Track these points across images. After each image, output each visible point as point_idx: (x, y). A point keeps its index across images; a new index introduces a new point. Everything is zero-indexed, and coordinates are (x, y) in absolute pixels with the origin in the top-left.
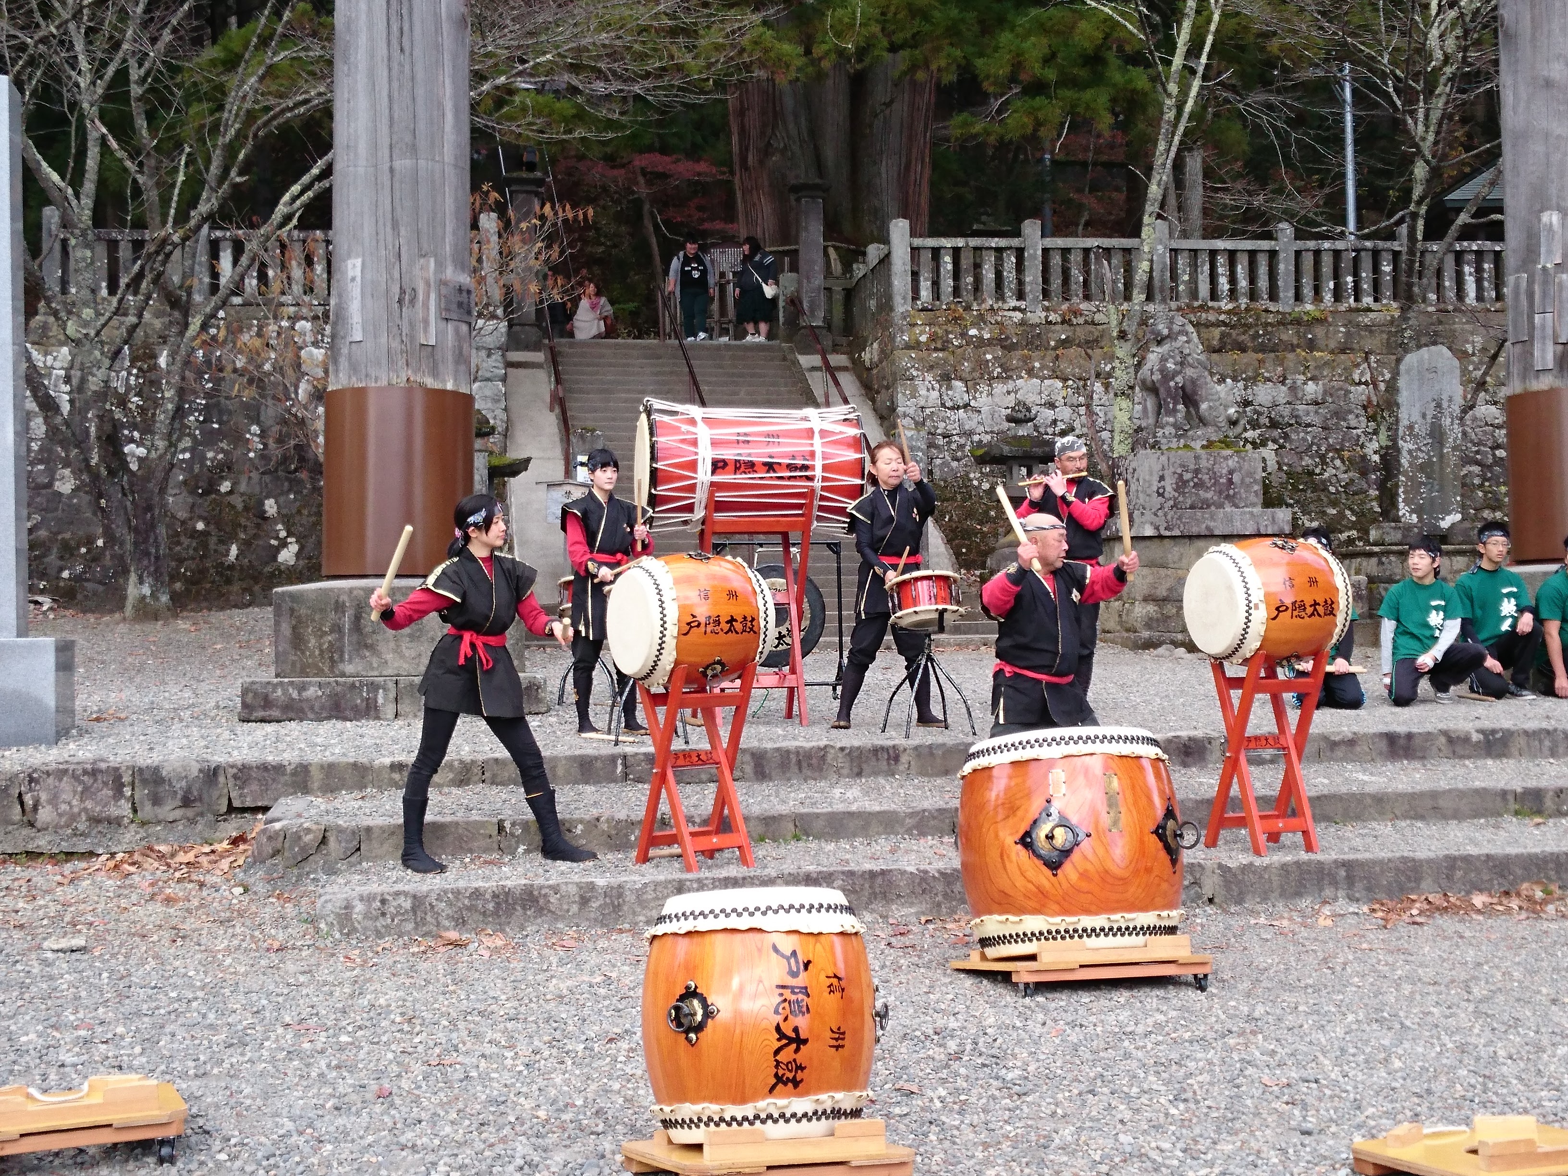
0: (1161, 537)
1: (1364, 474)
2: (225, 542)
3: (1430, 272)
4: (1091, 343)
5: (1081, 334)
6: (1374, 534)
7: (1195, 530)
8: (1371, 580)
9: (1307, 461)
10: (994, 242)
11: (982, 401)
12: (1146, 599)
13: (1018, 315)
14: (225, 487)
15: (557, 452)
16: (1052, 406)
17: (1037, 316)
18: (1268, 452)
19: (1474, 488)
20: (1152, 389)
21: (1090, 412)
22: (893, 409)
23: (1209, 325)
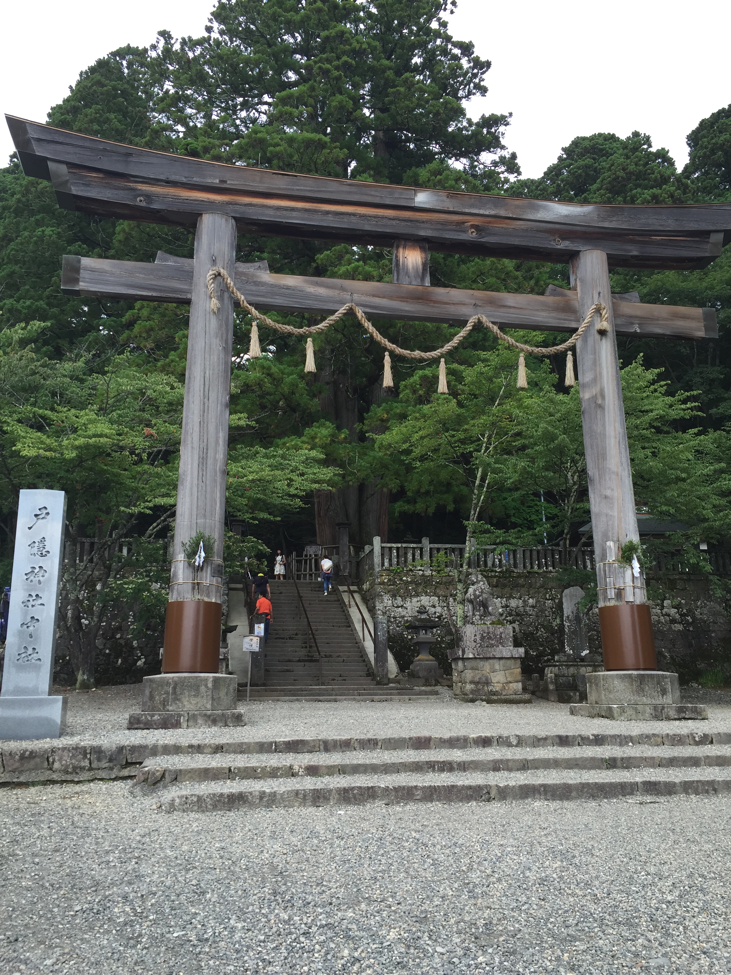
0: (475, 658)
1: (552, 634)
2: (117, 658)
3: (573, 558)
4: (448, 583)
5: (444, 579)
6: (556, 658)
7: (488, 656)
8: (556, 675)
9: (531, 629)
10: (412, 545)
11: (408, 604)
12: (471, 682)
13: (421, 572)
14: (118, 636)
15: (247, 623)
16: (434, 606)
17: (428, 573)
18: (516, 625)
19: (594, 640)
20: (471, 601)
21: (449, 610)
22: (374, 607)
23: (492, 577)
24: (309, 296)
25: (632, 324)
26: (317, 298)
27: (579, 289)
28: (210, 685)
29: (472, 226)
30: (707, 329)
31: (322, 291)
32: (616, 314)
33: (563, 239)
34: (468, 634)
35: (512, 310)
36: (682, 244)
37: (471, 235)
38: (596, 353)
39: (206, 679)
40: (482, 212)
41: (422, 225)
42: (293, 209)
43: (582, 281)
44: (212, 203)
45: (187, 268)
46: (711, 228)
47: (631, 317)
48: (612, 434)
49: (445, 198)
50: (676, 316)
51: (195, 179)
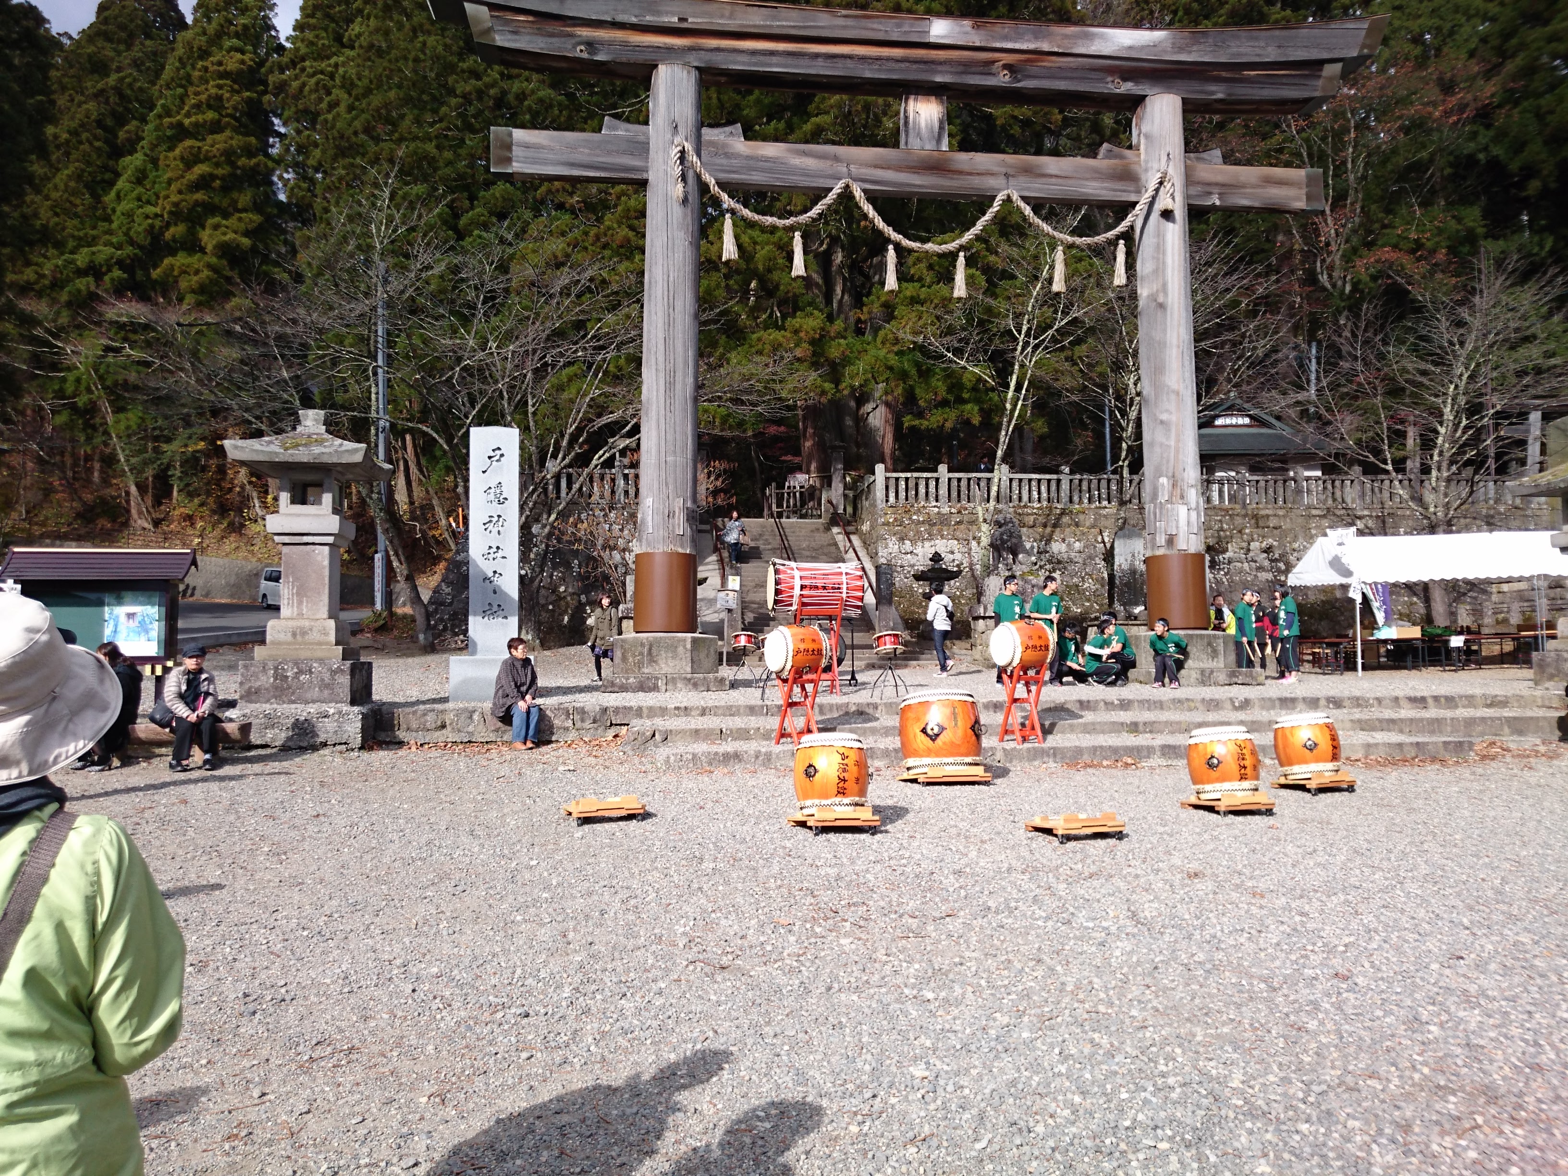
1: (1102, 586)
2: (562, 614)
4: (973, 522)
5: (966, 518)
9: (1075, 580)
10: (925, 475)
11: (919, 550)
13: (936, 510)
14: (562, 589)
15: (718, 575)
16: (952, 553)
17: (945, 510)
20: (996, 547)
21: (971, 556)
22: (877, 552)
24: (793, 170)
25: (1210, 193)
26: (805, 173)
27: (1142, 147)
28: (689, 646)
29: (1006, 67)
30: (1309, 198)
31: (810, 163)
32: (1189, 180)
33: (1125, 80)
34: (992, 587)
35: (1053, 180)
36: (1284, 81)
37: (1003, 79)
38: (1160, 235)
39: (685, 640)
40: (1017, 46)
41: (940, 68)
42: (772, 53)
43: (1147, 137)
44: (670, 49)
45: (642, 138)
46: (1325, 55)
47: (1209, 184)
48: (1175, 341)
49: (969, 29)
50: (1269, 181)
51: (648, 18)
